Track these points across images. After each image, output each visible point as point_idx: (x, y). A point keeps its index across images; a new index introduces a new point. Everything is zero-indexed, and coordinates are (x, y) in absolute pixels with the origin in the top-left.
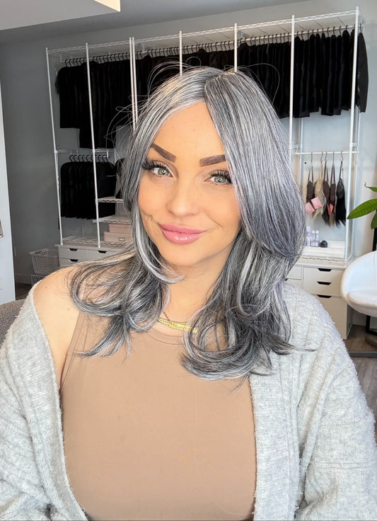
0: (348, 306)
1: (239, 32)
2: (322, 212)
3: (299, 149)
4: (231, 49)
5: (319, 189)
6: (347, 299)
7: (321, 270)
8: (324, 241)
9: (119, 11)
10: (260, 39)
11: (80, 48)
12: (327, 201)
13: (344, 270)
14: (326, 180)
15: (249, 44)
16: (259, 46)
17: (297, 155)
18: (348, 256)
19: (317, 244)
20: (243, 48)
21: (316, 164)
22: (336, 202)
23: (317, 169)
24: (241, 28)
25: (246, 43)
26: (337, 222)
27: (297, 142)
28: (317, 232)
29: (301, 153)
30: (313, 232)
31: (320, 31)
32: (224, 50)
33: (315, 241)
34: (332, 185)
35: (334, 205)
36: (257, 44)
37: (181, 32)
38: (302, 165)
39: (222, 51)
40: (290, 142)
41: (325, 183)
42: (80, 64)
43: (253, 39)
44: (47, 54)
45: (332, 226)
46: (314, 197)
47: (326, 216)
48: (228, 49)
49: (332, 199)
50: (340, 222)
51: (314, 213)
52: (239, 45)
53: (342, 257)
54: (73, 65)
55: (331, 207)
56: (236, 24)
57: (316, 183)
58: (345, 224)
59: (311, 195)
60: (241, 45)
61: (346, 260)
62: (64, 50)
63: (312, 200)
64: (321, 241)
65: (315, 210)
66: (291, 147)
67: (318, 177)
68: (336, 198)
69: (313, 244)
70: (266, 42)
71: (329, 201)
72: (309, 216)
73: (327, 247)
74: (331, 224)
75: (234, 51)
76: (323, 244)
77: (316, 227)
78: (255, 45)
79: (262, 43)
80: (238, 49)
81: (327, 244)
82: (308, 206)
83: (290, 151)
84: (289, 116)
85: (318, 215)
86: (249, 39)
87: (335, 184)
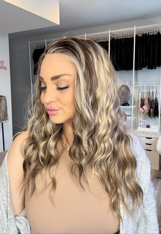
0: (160, 155)
1: (111, 33)
2: (148, 112)
3: (137, 84)
4: (107, 41)
5: (146, 102)
6: (159, 152)
7: (147, 138)
8: (149, 125)
9: (59, 24)
10: (120, 36)
11: (43, 41)
12: (150, 107)
13: (158, 138)
14: (149, 98)
15: (115, 38)
16: (120, 39)
17: (136, 87)
18: (160, 132)
19: (145, 126)
20: (113, 40)
21: (145, 91)
22: (154, 108)
23: (146, 93)
24: (112, 31)
25: (114, 38)
26: (155, 117)
27: (136, 80)
28: (145, 121)
29: (138, 86)
30: (144, 121)
31: (145, 32)
32: (104, 41)
33: (144, 125)
34: (152, 100)
35: (153, 109)
36: (119, 38)
37: (86, 34)
38: (139, 90)
39: (103, 42)
40: (133, 81)
41: (149, 99)
42: (43, 48)
43: (117, 36)
44: (29, 44)
45: (152, 118)
46: (144, 105)
47: (149, 114)
48: (106, 41)
49: (152, 106)
50: (156, 117)
51: (144, 112)
52: (111, 39)
53: (157, 132)
54: (40, 48)
55: (152, 110)
56: (110, 30)
57: (145, 99)
58: (158, 117)
59: (143, 104)
60: (112, 39)
61: (159, 134)
62: (36, 42)
63: (143, 107)
64: (147, 125)
65: (145, 111)
66: (133, 83)
67: (145, 96)
68: (154, 106)
69: (143, 126)
70: (123, 37)
71: (151, 107)
72: (142, 114)
73: (150, 128)
74: (152, 117)
75: (108, 41)
76: (148, 127)
77: (144, 119)
78: (118, 39)
79: (121, 38)
80: (110, 40)
81: (150, 126)
82: (141, 109)
83: (133, 85)
84: (133, 69)
85: (146, 113)
86: (115, 36)
87: (153, 100)
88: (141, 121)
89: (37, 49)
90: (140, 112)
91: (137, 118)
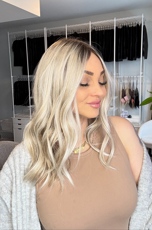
1: (92, 25)
2: (129, 102)
3: (118, 75)
5: (127, 92)
8: (130, 115)
9: (40, 16)
10: (100, 28)
11: (22, 32)
13: (139, 128)
14: (130, 88)
15: (96, 30)
17: (117, 78)
18: (141, 122)
19: (127, 117)
20: (93, 32)
21: (126, 81)
22: (135, 98)
23: (127, 84)
24: (93, 23)
26: (136, 107)
27: (117, 71)
28: (127, 111)
29: (119, 77)
30: (125, 111)
32: (85, 33)
33: (126, 115)
35: (134, 99)
36: (100, 30)
37: (66, 25)
38: (120, 81)
40: (114, 72)
41: (130, 90)
42: (23, 39)
43: (98, 28)
44: (8, 35)
46: (125, 96)
47: (130, 104)
48: (87, 32)
49: (133, 97)
51: (125, 103)
52: (92, 30)
53: (138, 122)
54: (20, 39)
55: (133, 100)
56: (90, 22)
57: (126, 90)
58: (139, 108)
59: (124, 95)
60: (93, 30)
61: (140, 123)
62: (16, 33)
63: (124, 97)
65: (126, 101)
66: (114, 74)
67: (127, 87)
68: (135, 96)
71: (132, 98)
72: (123, 104)
73: (131, 118)
74: (133, 108)
75: (89, 33)
76: (130, 117)
77: (126, 109)
78: (98, 30)
79: (102, 30)
80: (91, 32)
81: (131, 117)
82: (122, 100)
83: (114, 76)
84: (113, 61)
85: (127, 104)
86: (96, 28)
87: (134, 90)
88: (123, 112)
89: (17, 40)
90: (122, 102)
91: (119, 109)
